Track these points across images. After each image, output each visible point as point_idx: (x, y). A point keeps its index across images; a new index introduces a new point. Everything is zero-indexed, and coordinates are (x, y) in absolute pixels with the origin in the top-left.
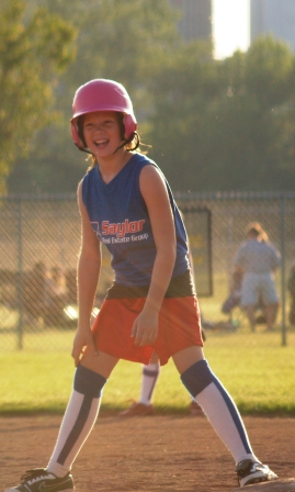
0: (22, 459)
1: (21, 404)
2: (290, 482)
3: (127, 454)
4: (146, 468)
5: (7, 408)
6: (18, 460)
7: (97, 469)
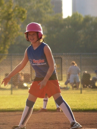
3: (40, 122)
5: (8, 110)
6: (11, 123)
7: (32, 126)
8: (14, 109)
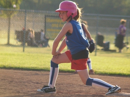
0: (45, 83)
1: (36, 67)
2: (123, 94)
3: (73, 83)
4: (79, 87)
5: (33, 68)
6: (44, 83)
7: (67, 87)
8: (39, 68)
